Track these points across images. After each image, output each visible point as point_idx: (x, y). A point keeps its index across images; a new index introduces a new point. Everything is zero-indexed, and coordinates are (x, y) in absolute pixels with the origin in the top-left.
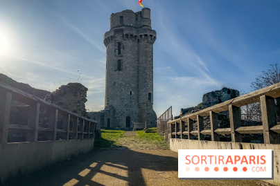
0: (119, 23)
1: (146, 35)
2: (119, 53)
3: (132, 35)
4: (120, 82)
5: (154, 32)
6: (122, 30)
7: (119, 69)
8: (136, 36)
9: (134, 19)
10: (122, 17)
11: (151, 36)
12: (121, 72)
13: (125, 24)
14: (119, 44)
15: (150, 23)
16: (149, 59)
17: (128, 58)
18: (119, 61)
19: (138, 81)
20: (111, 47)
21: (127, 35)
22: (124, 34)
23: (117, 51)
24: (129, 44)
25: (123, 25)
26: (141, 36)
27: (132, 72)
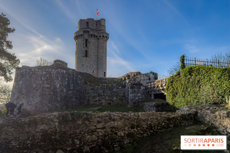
0: (86, 26)
1: (103, 36)
2: (86, 46)
3: (94, 35)
4: (87, 64)
5: (108, 34)
6: (88, 32)
7: (86, 56)
8: (97, 36)
9: (95, 25)
10: (87, 23)
11: (106, 37)
12: (87, 58)
13: (90, 27)
14: (87, 40)
15: (105, 29)
16: (105, 51)
17: (92, 49)
18: (86, 51)
19: (98, 64)
20: (80, 41)
21: (92, 35)
22: (90, 34)
23: (85, 45)
24: (92, 40)
25: (89, 28)
26: (100, 36)
27: (94, 59)
